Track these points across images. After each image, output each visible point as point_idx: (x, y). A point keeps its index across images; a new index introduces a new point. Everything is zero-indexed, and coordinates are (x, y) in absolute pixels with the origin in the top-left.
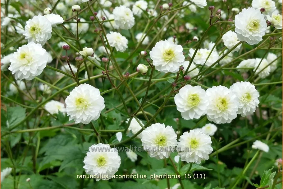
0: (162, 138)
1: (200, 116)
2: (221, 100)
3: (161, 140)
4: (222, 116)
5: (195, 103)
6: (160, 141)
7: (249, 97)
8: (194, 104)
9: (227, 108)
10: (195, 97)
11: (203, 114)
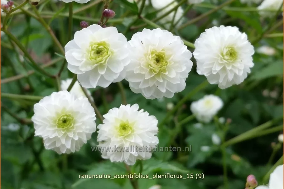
0: (66, 117)
1: (110, 83)
2: (154, 55)
3: (65, 121)
4: (154, 85)
5: (100, 58)
6: (61, 122)
7: (232, 54)
8: (98, 59)
9: (165, 70)
10: (101, 47)
11: (115, 80)
